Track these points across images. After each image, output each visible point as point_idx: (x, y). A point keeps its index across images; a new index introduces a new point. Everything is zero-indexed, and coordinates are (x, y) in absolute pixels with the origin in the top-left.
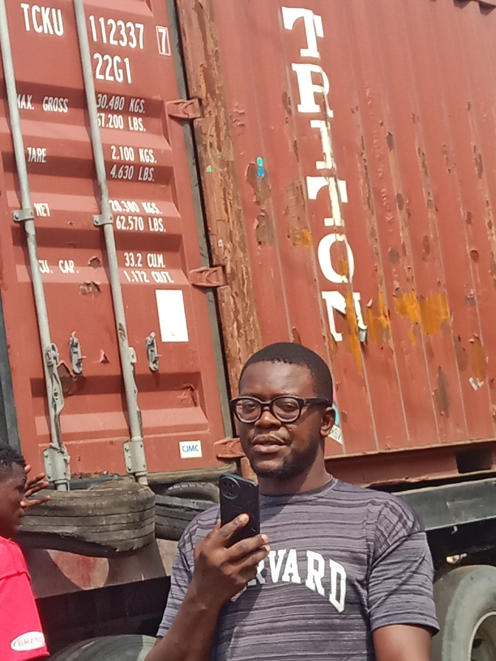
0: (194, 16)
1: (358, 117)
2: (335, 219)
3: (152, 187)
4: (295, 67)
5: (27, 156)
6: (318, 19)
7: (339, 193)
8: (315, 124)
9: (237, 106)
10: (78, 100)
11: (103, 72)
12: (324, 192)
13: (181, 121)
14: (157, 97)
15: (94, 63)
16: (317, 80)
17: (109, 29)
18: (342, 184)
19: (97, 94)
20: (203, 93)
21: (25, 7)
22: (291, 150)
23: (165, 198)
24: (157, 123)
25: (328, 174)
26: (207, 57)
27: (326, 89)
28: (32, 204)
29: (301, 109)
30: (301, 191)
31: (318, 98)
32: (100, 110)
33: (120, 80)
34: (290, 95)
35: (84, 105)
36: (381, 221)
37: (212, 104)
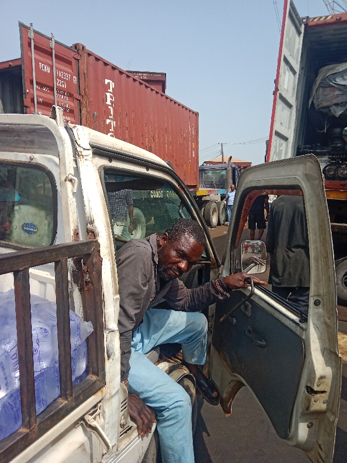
0: (83, 76)
1: (120, 108)
2: (112, 130)
3: (69, 114)
4: (107, 94)
5: (37, 100)
6: (113, 84)
7: (113, 124)
8: (109, 107)
9: (91, 99)
10: (52, 89)
11: (59, 83)
12: (110, 123)
13: (77, 100)
14: (72, 93)
15: (57, 81)
16: (111, 97)
17: (61, 74)
18: (115, 122)
19: (57, 89)
20: (83, 94)
21: (40, 64)
22: (103, 112)
23: (72, 117)
24: (72, 99)
25: (112, 119)
26: (85, 86)
27: (113, 100)
28: (37, 111)
29: (107, 103)
30: (105, 121)
31: (111, 101)
32: (57, 93)
33: (63, 87)
34: (104, 99)
35: (53, 91)
36: (122, 132)
37: (86, 97)
